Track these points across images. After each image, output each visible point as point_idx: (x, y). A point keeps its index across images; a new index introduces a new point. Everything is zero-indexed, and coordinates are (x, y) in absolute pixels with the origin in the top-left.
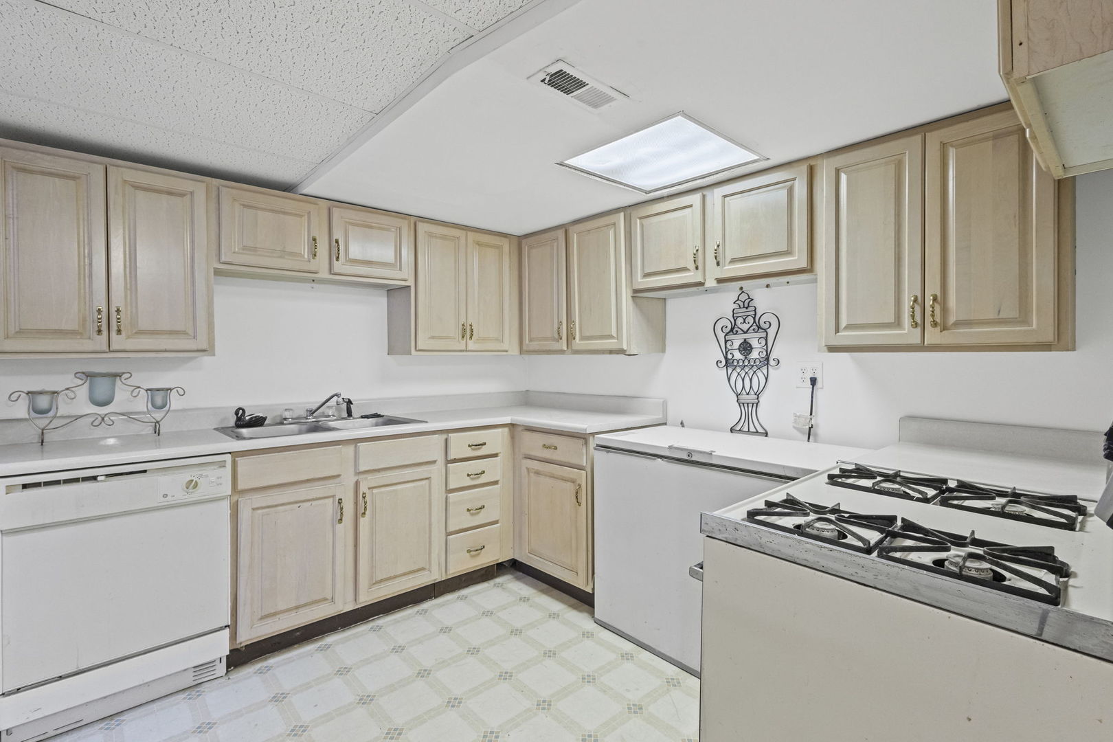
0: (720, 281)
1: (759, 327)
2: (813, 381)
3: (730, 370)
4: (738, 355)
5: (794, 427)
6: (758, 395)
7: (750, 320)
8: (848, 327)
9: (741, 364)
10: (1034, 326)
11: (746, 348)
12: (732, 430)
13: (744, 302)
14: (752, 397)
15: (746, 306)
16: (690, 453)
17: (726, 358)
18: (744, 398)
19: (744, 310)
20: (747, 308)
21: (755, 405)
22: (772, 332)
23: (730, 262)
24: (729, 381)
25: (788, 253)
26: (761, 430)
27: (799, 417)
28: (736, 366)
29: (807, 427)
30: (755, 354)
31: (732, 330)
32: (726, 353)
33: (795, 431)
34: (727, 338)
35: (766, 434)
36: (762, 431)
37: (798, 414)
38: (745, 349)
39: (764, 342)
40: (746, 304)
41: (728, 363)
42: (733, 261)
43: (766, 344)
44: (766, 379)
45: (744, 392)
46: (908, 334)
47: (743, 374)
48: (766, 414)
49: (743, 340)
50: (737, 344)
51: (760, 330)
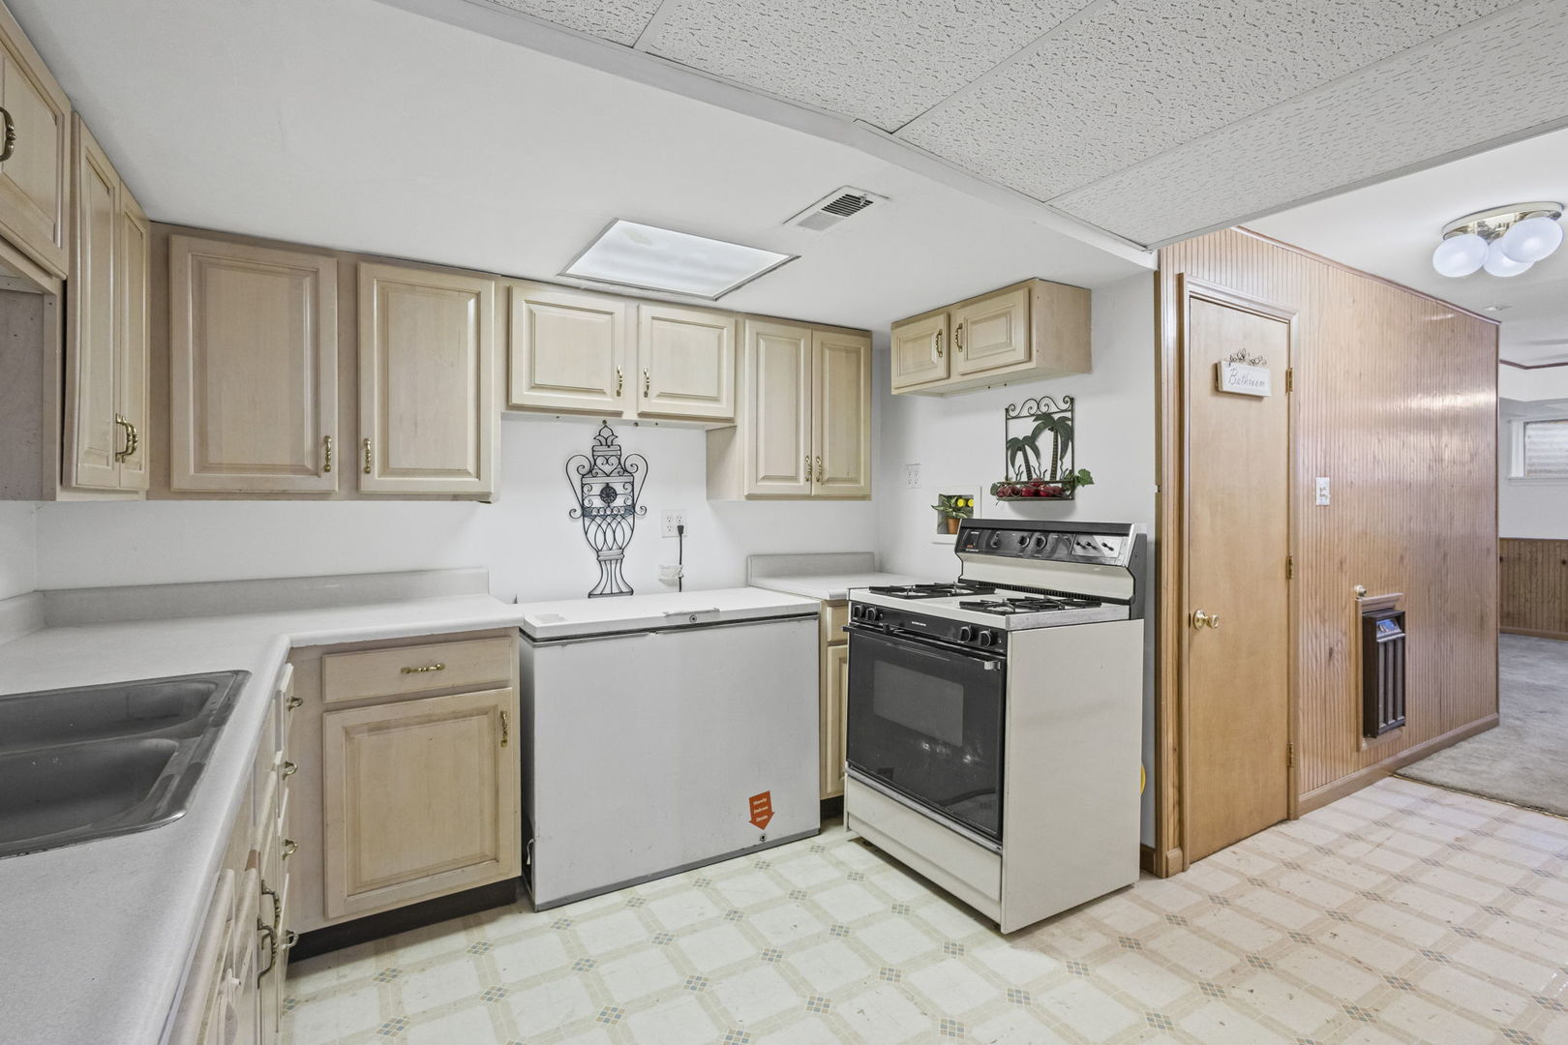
0: (642, 415)
1: (625, 470)
2: (681, 529)
3: (587, 523)
4: (598, 503)
5: (660, 580)
6: (622, 549)
7: (613, 460)
8: (765, 478)
9: (602, 513)
10: (862, 484)
11: (608, 494)
12: (590, 595)
13: (606, 439)
14: (616, 551)
15: (609, 444)
16: (693, 616)
17: (582, 506)
18: (605, 553)
19: (605, 448)
20: (609, 447)
21: (619, 561)
22: (638, 477)
23: (658, 396)
24: (586, 534)
25: (716, 399)
26: (624, 589)
27: (667, 568)
28: (596, 516)
29: (677, 578)
30: (619, 502)
31: (590, 471)
32: (583, 500)
33: (661, 584)
34: (585, 481)
35: (632, 592)
36: (627, 590)
37: (666, 566)
38: (608, 496)
39: (630, 489)
40: (605, 442)
41: (586, 512)
42: (662, 395)
43: (633, 490)
44: (633, 530)
45: (605, 548)
46: (801, 485)
47: (604, 526)
48: (632, 569)
49: (604, 485)
50: (597, 489)
51: (626, 474)
